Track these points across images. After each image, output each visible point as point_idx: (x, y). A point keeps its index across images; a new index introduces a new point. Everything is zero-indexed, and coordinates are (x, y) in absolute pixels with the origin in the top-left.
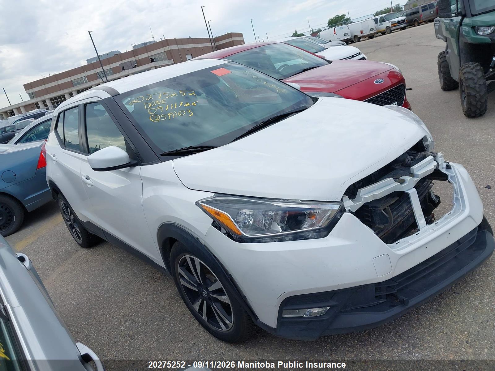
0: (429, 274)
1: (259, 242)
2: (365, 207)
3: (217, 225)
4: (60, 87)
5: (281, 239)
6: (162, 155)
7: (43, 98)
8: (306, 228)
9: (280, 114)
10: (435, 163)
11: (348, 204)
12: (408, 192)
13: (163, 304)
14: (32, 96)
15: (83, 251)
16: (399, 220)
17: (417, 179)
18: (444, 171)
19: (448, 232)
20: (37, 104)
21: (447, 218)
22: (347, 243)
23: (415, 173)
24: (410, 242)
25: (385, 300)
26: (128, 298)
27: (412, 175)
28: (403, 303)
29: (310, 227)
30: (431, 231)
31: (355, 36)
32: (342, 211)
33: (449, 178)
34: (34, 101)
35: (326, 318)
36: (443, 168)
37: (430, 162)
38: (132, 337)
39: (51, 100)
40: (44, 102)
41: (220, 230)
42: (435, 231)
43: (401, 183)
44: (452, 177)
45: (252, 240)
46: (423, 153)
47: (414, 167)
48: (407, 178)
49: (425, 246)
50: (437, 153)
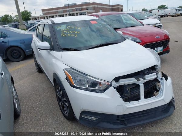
0: (141, 117)
1: (79, 89)
2: (121, 86)
3: (67, 79)
4: (53, 13)
5: (87, 90)
6: (60, 49)
7: (47, 15)
8: (97, 88)
9: (108, 43)
10: (156, 76)
11: (114, 83)
12: (140, 85)
13: (53, 99)
14: (44, 14)
15: (38, 73)
16: (137, 93)
17: (145, 81)
18: (160, 80)
19: (151, 103)
20: (45, 17)
21: (153, 98)
22: (109, 97)
23: (146, 78)
24: (134, 103)
25: (120, 121)
26: (44, 94)
27: (144, 79)
28: (125, 124)
29: (98, 88)
30: (145, 101)
31: (166, 15)
32: (111, 85)
33: (161, 83)
34: (44, 16)
35: (96, 121)
36: (159, 79)
37: (154, 75)
38: (39, 107)
39: (50, 17)
40: (47, 17)
41: (68, 81)
42: (146, 102)
43: (138, 81)
44: (162, 83)
45: (77, 88)
46: (153, 71)
47: (146, 76)
48: (141, 79)
49: (140, 106)
50: (158, 73)
